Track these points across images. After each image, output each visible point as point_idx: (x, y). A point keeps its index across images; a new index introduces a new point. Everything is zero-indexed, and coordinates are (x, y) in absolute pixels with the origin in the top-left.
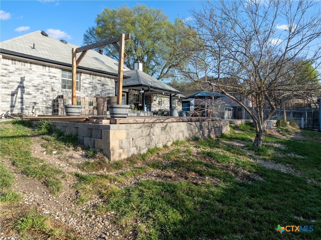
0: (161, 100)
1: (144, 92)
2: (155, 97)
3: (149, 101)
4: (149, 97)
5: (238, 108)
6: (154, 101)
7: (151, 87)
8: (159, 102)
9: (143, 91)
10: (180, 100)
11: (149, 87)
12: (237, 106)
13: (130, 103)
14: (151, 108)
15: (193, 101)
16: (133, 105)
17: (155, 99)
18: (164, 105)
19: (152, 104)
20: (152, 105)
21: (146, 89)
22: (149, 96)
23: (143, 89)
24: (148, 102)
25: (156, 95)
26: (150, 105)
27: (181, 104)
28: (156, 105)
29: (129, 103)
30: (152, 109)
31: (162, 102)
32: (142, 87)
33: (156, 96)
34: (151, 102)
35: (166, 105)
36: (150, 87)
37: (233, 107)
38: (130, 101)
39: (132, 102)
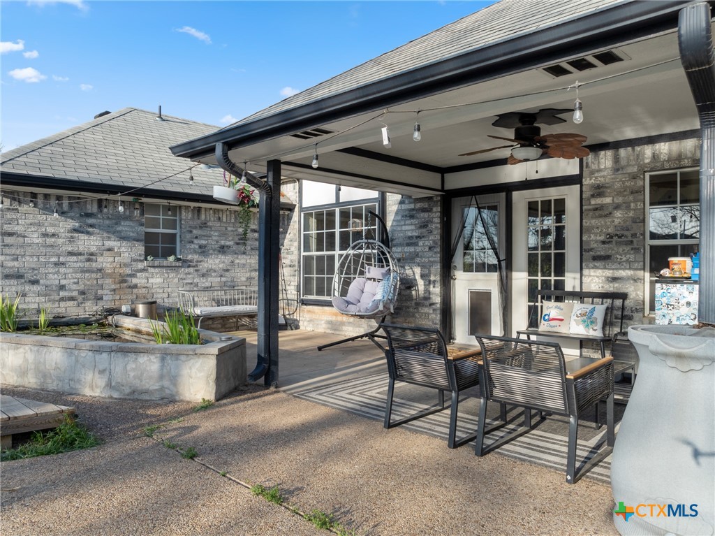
38: (604, 243)
39: (627, 248)
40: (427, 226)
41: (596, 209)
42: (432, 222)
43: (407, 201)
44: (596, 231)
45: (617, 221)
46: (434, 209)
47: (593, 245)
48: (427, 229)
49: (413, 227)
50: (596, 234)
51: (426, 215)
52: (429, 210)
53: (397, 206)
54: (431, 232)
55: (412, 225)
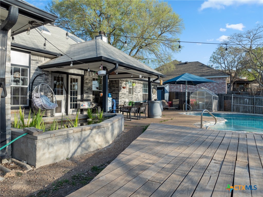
0: (132, 87)
1: (106, 73)
2: (125, 82)
3: (117, 89)
4: (116, 83)
5: (225, 96)
6: (122, 89)
7: (121, 64)
8: (130, 89)
9: (104, 72)
10: (155, 87)
11: (115, 64)
12: (223, 94)
13: (86, 93)
14: (118, 99)
15: (167, 88)
16: (91, 96)
17: (125, 86)
18: (136, 93)
19: (120, 93)
20: (120, 95)
21: (110, 67)
22: (115, 81)
23: (104, 68)
24: (114, 90)
25: (125, 79)
26: (118, 94)
27: (156, 91)
28: (125, 94)
29: (84, 92)
30: (120, 100)
31: (134, 90)
32: (102, 62)
33: (127, 81)
34: (119, 91)
35: (139, 94)
36: (117, 65)
37: (218, 95)
38: (87, 90)
39: (90, 91)
40: (47, 80)
41: (86, 83)
42: (48, 79)
43: (39, 70)
44: (86, 87)
45: (89, 86)
46: (49, 75)
47: (86, 90)
48: (47, 81)
49: (41, 80)
50: (86, 88)
51: (46, 76)
52: (48, 75)
53: (35, 71)
54: (48, 82)
55: (41, 78)
